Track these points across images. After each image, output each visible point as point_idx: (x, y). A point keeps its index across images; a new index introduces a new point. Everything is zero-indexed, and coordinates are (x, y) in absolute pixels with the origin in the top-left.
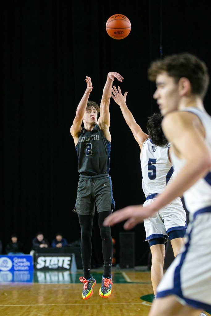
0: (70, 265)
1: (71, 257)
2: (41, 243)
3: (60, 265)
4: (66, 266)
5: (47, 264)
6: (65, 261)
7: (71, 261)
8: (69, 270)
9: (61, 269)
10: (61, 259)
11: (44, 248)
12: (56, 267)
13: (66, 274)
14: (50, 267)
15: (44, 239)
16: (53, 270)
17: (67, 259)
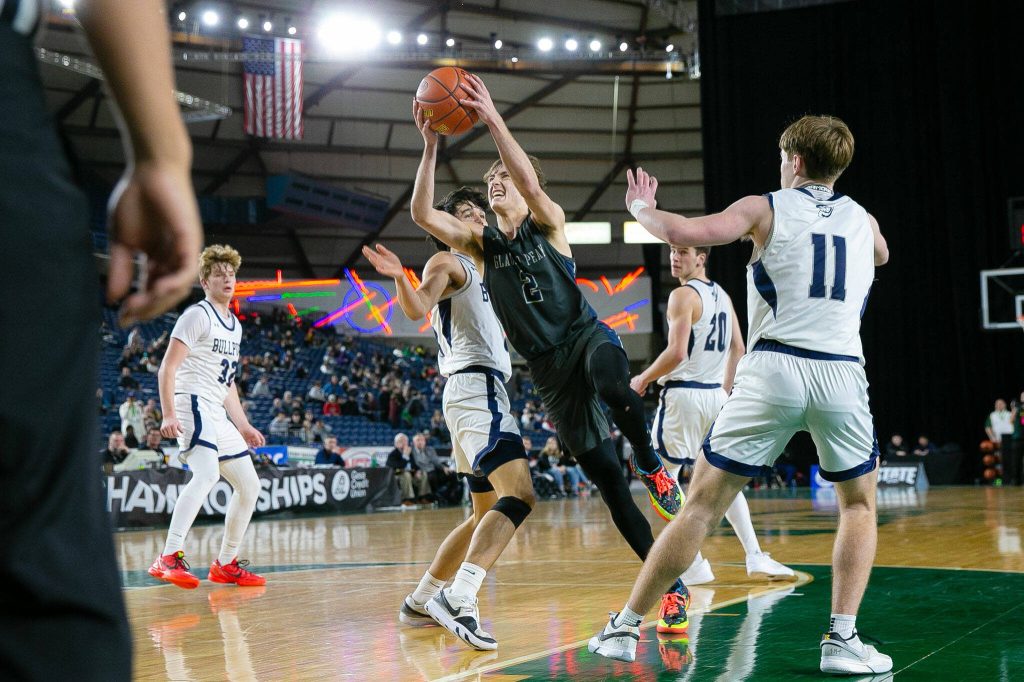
0: (915, 479)
1: (918, 467)
2: (898, 448)
3: (902, 479)
4: (910, 481)
5: (885, 478)
6: (907, 473)
7: (916, 473)
8: (913, 485)
9: (902, 485)
10: (904, 470)
11: (901, 457)
12: (895, 481)
13: (911, 491)
14: (889, 482)
15: (902, 444)
16: (892, 485)
17: (911, 471)
